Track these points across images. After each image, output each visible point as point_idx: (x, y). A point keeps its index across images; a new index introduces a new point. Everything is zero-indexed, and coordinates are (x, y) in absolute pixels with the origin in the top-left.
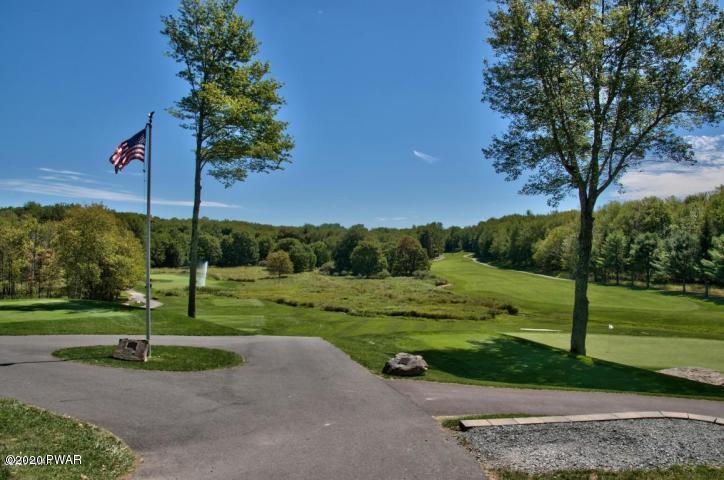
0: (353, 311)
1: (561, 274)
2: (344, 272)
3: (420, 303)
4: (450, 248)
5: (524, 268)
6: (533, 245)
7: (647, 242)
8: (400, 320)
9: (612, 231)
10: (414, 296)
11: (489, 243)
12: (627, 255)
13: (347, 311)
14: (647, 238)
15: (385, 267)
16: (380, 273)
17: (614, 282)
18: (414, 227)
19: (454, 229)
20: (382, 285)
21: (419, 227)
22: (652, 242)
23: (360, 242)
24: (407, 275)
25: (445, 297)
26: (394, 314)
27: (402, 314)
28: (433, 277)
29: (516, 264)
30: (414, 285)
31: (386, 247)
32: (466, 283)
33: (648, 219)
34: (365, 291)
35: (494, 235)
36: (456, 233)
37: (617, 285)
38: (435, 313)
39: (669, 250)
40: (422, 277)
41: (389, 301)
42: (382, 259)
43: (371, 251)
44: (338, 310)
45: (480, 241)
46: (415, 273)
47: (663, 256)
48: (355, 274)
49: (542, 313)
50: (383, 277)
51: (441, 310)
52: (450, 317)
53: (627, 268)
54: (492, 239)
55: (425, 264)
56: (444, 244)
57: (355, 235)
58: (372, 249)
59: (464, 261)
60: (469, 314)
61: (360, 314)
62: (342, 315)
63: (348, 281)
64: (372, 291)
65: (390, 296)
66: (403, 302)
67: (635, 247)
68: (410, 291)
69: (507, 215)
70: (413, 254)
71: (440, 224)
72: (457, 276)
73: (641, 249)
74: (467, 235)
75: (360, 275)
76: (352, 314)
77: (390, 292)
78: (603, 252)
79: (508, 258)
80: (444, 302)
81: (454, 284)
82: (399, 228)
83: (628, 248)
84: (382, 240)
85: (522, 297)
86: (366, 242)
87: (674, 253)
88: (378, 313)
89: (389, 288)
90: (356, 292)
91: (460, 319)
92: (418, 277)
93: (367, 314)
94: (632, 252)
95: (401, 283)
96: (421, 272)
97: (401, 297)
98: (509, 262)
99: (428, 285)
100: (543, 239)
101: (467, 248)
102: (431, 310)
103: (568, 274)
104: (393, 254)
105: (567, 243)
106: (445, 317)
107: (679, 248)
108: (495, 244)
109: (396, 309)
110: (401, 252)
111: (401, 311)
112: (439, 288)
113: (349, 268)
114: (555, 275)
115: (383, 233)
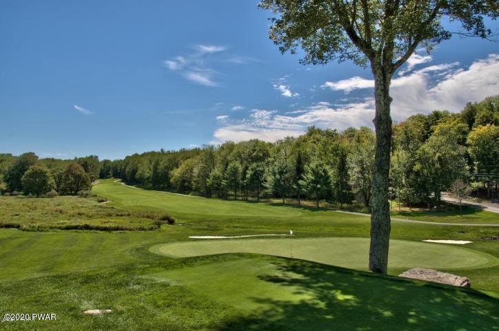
0: (25, 226)
1: (192, 193)
2: (15, 192)
3: (90, 217)
4: (103, 175)
5: (163, 189)
6: (170, 172)
7: (258, 169)
8: (76, 234)
9: (231, 161)
10: (83, 210)
11: (134, 172)
12: (244, 178)
13: (18, 227)
14: (258, 166)
15: (54, 188)
16: (48, 193)
17: (234, 198)
18: (76, 158)
19: (106, 162)
20: (51, 203)
21: (80, 159)
22: (261, 169)
23: (31, 167)
24: (72, 194)
25: (110, 211)
26: (68, 228)
27: (76, 228)
28: (95, 196)
29: (157, 186)
30: (81, 202)
31: (54, 171)
32: (122, 200)
33: (255, 154)
34: (36, 208)
35: (139, 165)
36: (107, 165)
37: (236, 200)
38: (107, 225)
39: (274, 174)
40: (86, 196)
41: (61, 216)
42: (51, 181)
43: (42, 174)
44: (8, 226)
45: (127, 170)
46: (79, 192)
47: (270, 179)
48: (26, 194)
49: (194, 222)
50: (51, 196)
51: (112, 223)
52: (122, 229)
53: (243, 187)
54: (137, 168)
55: (88, 186)
56: (99, 172)
57: (27, 161)
58: (41, 172)
59: (115, 184)
60: (137, 225)
61: (33, 229)
62: (12, 230)
63: (19, 200)
64: (43, 208)
65: (61, 212)
66: (73, 216)
67: (249, 173)
68: (78, 207)
69: (146, 152)
70: (78, 177)
71: (97, 157)
72: (114, 195)
73: (254, 174)
74: (117, 165)
75: (30, 194)
76: (24, 230)
77: (60, 208)
78: (226, 175)
79: (151, 182)
80: (110, 215)
81: (113, 201)
82: (63, 159)
83: (245, 173)
84: (49, 167)
85: (172, 210)
86: (36, 167)
87: (278, 176)
88: (51, 228)
89: (58, 205)
90: (28, 208)
91: (131, 230)
92: (82, 195)
93: (40, 229)
94: (248, 176)
95: (68, 201)
96: (85, 192)
97: (71, 212)
98: (151, 185)
99: (92, 202)
100: (177, 168)
101: (116, 175)
102: (102, 223)
103: (197, 193)
104: (60, 177)
105: (196, 171)
106: (117, 229)
107: (281, 173)
108: (139, 172)
109: (68, 223)
110: (67, 176)
111: (74, 224)
112: (102, 204)
113: (20, 189)
114: (188, 194)
115: (51, 162)
